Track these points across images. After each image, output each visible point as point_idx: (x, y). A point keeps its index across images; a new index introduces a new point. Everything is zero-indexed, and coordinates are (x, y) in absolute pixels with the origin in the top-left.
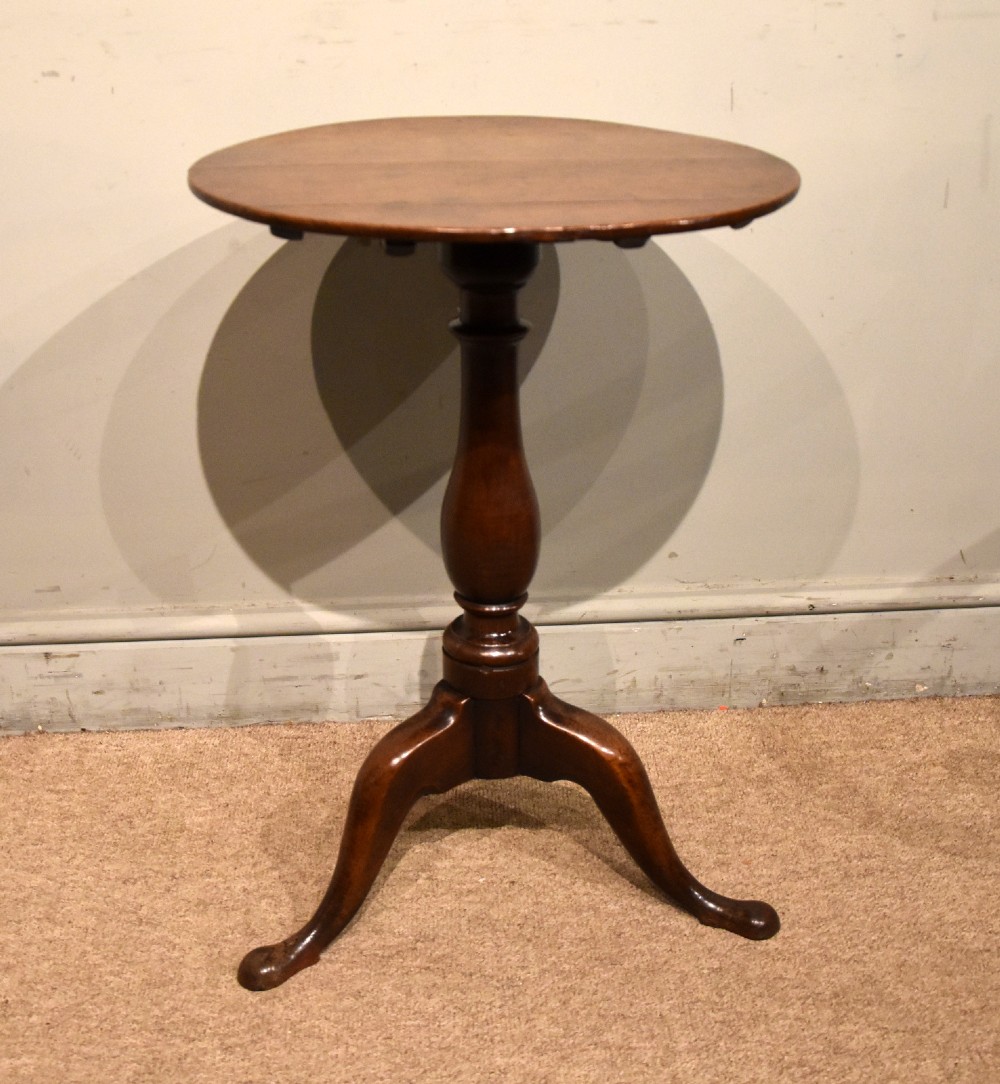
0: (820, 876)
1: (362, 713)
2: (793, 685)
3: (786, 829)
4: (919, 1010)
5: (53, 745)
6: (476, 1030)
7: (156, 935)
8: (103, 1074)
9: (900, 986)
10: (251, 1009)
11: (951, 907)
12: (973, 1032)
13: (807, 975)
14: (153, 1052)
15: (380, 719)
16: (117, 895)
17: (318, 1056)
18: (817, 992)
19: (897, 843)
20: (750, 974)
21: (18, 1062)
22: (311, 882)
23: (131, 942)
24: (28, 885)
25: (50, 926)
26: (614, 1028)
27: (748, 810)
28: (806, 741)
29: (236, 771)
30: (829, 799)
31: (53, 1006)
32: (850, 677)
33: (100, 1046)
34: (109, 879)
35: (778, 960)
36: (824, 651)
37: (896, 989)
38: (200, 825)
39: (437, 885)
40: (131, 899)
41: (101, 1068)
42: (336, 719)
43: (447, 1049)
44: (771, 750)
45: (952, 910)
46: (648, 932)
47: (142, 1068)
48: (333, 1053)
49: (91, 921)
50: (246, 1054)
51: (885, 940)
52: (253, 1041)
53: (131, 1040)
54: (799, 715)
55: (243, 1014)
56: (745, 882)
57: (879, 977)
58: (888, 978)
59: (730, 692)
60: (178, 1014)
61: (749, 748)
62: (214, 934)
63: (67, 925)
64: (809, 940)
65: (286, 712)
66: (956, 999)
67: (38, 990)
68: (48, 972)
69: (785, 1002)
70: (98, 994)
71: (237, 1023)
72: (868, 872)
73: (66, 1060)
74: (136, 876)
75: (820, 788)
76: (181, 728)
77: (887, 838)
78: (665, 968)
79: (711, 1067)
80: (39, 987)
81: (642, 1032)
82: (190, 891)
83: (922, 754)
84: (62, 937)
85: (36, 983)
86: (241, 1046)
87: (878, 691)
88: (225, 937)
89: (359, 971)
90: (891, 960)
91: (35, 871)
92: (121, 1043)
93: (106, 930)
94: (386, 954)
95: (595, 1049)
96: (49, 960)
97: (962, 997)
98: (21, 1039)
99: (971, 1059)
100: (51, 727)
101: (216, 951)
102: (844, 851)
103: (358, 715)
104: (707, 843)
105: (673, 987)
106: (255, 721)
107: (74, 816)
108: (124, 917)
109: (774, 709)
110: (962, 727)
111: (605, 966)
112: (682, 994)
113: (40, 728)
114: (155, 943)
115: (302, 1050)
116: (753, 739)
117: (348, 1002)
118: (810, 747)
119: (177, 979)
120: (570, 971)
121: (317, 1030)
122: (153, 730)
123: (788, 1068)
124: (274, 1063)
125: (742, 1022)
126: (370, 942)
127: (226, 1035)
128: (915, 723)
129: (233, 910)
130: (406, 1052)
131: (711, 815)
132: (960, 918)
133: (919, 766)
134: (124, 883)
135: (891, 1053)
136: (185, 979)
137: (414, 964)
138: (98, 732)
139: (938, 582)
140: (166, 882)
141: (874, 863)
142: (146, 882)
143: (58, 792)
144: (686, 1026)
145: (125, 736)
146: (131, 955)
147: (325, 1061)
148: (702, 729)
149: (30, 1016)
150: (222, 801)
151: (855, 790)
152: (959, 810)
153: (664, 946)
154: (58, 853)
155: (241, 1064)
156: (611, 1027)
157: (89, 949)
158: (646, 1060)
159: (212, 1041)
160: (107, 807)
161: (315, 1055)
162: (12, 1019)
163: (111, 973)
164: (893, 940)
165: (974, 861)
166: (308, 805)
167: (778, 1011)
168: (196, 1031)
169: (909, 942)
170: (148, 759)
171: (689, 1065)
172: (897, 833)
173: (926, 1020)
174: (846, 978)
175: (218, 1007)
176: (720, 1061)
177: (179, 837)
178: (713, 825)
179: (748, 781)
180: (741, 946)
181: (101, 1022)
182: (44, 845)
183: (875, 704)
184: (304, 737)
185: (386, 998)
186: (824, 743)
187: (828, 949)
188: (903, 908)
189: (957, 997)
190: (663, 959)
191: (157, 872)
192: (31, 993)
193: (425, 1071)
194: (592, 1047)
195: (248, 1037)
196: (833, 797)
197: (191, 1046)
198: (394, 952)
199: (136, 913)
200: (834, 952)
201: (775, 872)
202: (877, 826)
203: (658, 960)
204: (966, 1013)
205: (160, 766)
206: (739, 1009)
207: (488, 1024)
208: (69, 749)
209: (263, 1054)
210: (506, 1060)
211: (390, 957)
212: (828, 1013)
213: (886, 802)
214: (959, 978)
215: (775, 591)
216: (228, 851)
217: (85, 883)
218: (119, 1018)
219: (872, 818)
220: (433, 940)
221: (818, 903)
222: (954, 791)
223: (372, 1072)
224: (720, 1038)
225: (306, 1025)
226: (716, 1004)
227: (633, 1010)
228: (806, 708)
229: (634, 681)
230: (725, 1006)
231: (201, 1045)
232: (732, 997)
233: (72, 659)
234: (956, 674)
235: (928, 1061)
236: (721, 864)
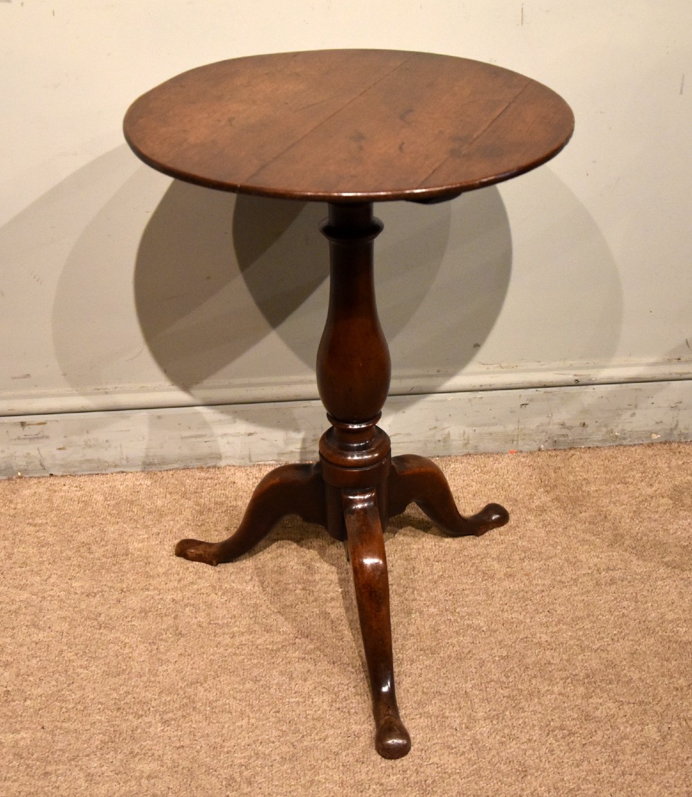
0: (579, 585)
1: (253, 459)
2: (563, 435)
3: (555, 548)
4: (645, 687)
5: (30, 487)
6: (338, 705)
7: (111, 636)
8: (79, 743)
9: (633, 669)
10: (181, 692)
11: (670, 608)
12: (682, 704)
13: (568, 661)
14: (114, 726)
15: (267, 463)
16: (83, 606)
17: (229, 727)
18: (574, 673)
19: (634, 559)
20: (528, 661)
21: (19, 736)
22: (220, 593)
23: (94, 642)
24: (17, 600)
25: (36, 631)
26: (433, 702)
27: (529, 533)
28: (571, 478)
29: (163, 506)
30: (587, 525)
31: (41, 693)
32: (604, 430)
33: (76, 723)
34: (76, 593)
35: (548, 649)
36: (585, 411)
37: (630, 671)
38: (140, 550)
39: (309, 594)
40: (93, 609)
41: (77, 739)
42: (234, 464)
43: (318, 719)
44: (546, 486)
45: (671, 610)
46: (457, 629)
47: (107, 738)
48: (239, 724)
49: (65, 626)
50: (178, 726)
51: (623, 634)
52: (183, 716)
53: (97, 717)
54: (567, 457)
55: (176, 696)
56: (527, 589)
57: (618, 662)
58: (624, 663)
59: (518, 441)
60: (130, 696)
61: (531, 484)
62: (153, 634)
63: (48, 630)
64: (570, 634)
65: (198, 459)
66: (670, 679)
67: (30, 681)
68: (36, 666)
69: (551, 681)
70: (73, 683)
71: (171, 702)
72: (613, 582)
73: (52, 733)
74: (96, 590)
75: (581, 515)
76: (123, 472)
77: (627, 555)
78: (469, 656)
79: (500, 731)
80: (31, 678)
81: (453, 705)
82: (134, 601)
83: (654, 488)
84: (45, 640)
85: (28, 676)
86: (175, 720)
87: (624, 439)
88: (161, 637)
89: (256, 661)
90: (627, 649)
91: (22, 588)
92: (91, 719)
93: (76, 634)
94: (274, 648)
95: (420, 718)
96: (36, 657)
97: (675, 677)
98: (19, 719)
99: (680, 724)
100: (27, 474)
101: (155, 647)
102: (596, 565)
103: (250, 461)
104: (499, 559)
105: (474, 670)
106: (176, 466)
107: (48, 544)
108: (89, 622)
109: (549, 453)
110: (684, 466)
111: (427, 655)
112: (481, 676)
113: (19, 474)
114: (112, 643)
115: (218, 722)
116: (534, 476)
117: (248, 685)
118: (574, 482)
119: (128, 670)
120: (403, 659)
121: (227, 707)
122: (103, 474)
123: (553, 731)
124: (199, 732)
125: (521, 697)
126: (263, 638)
127: (165, 712)
128: (650, 464)
129: (166, 616)
130: (290, 722)
131: (502, 537)
132: (676, 616)
133: (652, 497)
134: (87, 596)
135: (624, 720)
136: (134, 671)
137: (294, 655)
138: (62, 476)
139: (669, 361)
140: (117, 595)
141: (617, 574)
142: (103, 595)
143: (35, 525)
144: (483, 700)
145: (82, 479)
146: (95, 652)
147: (234, 730)
148: (497, 469)
149: (25, 701)
150: (155, 530)
151: (606, 517)
152: (679, 533)
153: (469, 639)
154: (38, 573)
155: (175, 733)
156: (431, 701)
157: (65, 648)
158: (455, 725)
159: (155, 716)
160: (72, 536)
161: (226, 726)
162: (13, 704)
163: (81, 666)
164: (629, 634)
165: (688, 573)
166: (216, 533)
167: (547, 688)
168: (143, 710)
169: (639, 635)
170: (100, 498)
171: (485, 729)
172: (634, 551)
173: (650, 694)
174: (594, 664)
175: (157, 690)
176: (505, 726)
177: (125, 560)
178: (504, 546)
179: (530, 510)
180: (522, 639)
181: (76, 704)
182: (28, 568)
183: (622, 448)
184: (212, 478)
185: (275, 682)
186: (584, 479)
187: (583, 641)
188: (636, 609)
189: (671, 677)
190: (468, 650)
191: (111, 587)
192: (25, 684)
193: (303, 736)
194: (418, 716)
195: (180, 713)
196: (590, 523)
197: (140, 721)
198: (280, 646)
199: (96, 619)
200: (586, 643)
201: (547, 582)
202: (620, 545)
203: (464, 650)
204: (677, 689)
205: (108, 503)
206: (520, 687)
207: (346, 700)
208: (41, 490)
209: (190, 726)
210: (359, 727)
211: (278, 650)
212: (581, 690)
213: (627, 527)
214: (673, 662)
215: (551, 370)
216: (161, 570)
217: (59, 596)
218: (88, 701)
219: (617, 539)
220: (307, 637)
221: (577, 606)
222: (676, 517)
223: (267, 737)
224: (506, 709)
225: (220, 703)
226: (504, 683)
227: (446, 688)
228: (572, 452)
229: (449, 434)
230: (510, 684)
231: (147, 720)
232: (515, 677)
233: (42, 426)
234: (681, 427)
235: (650, 726)
236: (509, 576)
